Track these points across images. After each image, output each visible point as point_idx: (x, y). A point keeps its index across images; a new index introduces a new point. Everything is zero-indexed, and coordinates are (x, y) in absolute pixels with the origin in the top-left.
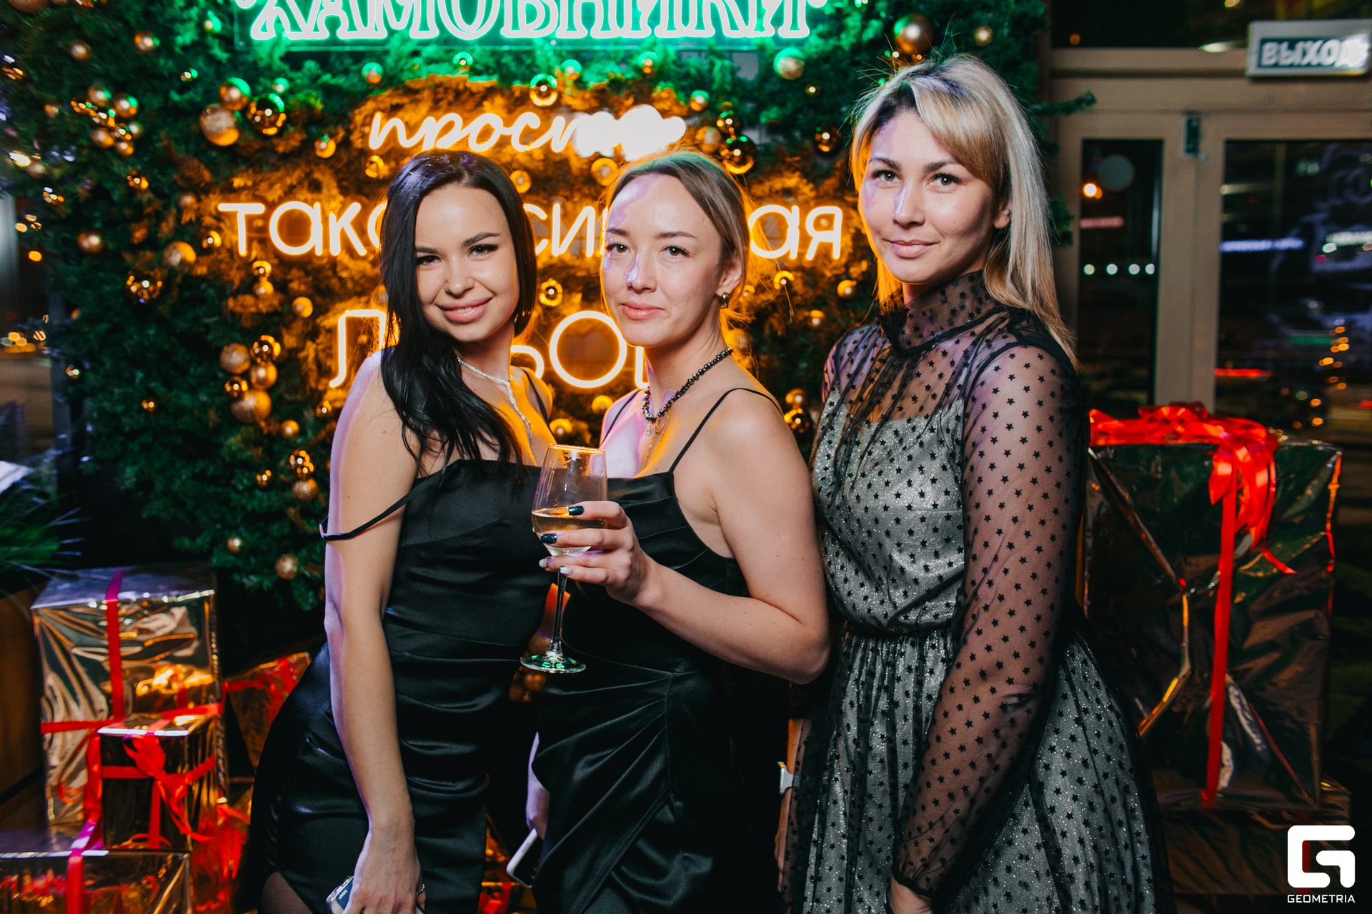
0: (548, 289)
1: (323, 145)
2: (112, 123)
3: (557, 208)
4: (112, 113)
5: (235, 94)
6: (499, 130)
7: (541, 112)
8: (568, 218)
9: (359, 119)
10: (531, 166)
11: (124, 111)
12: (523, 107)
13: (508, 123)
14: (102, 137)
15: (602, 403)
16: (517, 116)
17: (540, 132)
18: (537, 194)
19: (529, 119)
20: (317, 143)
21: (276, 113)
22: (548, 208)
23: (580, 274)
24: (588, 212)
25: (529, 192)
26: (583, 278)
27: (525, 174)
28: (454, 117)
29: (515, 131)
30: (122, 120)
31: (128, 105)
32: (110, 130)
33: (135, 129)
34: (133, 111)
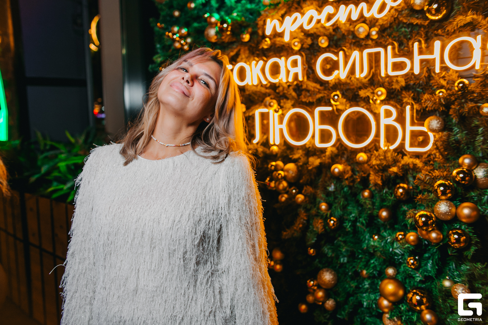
0: (334, 96)
1: (244, 36)
2: (178, 39)
3: (341, 53)
4: (178, 35)
5: (213, 20)
6: (316, 16)
7: (335, 4)
8: (347, 57)
9: (261, 23)
10: (327, 33)
11: (183, 34)
12: (327, 4)
13: (320, 12)
14: (177, 45)
15: (361, 156)
16: (323, 9)
17: (334, 15)
18: (332, 47)
19: (329, 9)
20: (241, 36)
21: (228, 26)
22: (337, 54)
23: (352, 87)
24: (356, 54)
25: (328, 46)
26: (353, 89)
27: (325, 38)
28: (297, 14)
29: (323, 17)
30: (182, 37)
31: (184, 31)
32: (178, 41)
33: (189, 40)
34: (186, 33)
